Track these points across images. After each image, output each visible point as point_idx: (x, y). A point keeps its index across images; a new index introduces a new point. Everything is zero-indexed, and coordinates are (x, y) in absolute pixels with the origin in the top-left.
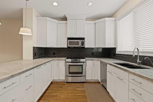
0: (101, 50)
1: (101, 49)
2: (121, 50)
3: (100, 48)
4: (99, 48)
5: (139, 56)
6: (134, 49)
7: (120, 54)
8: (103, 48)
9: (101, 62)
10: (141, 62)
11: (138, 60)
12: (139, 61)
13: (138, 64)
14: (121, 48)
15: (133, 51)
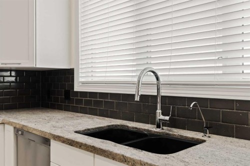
0: (13, 79)
1: (13, 74)
2: (90, 79)
3: (11, 70)
4: (6, 70)
5: (163, 97)
6: (138, 74)
7: (91, 93)
8: (20, 72)
9: (20, 132)
10: (167, 118)
11: (159, 111)
12: (162, 117)
13: (158, 126)
14: (90, 70)
15: (136, 80)
